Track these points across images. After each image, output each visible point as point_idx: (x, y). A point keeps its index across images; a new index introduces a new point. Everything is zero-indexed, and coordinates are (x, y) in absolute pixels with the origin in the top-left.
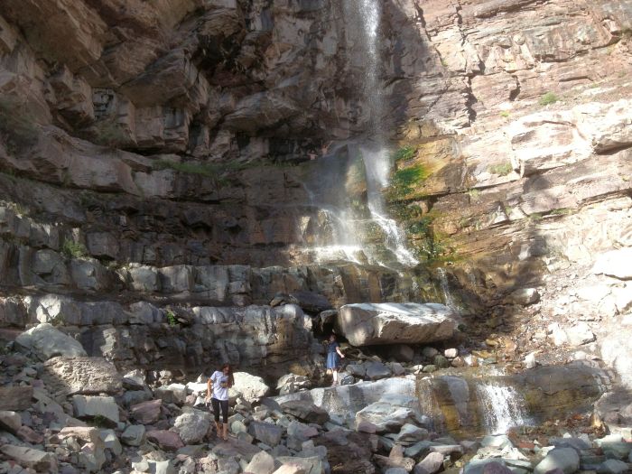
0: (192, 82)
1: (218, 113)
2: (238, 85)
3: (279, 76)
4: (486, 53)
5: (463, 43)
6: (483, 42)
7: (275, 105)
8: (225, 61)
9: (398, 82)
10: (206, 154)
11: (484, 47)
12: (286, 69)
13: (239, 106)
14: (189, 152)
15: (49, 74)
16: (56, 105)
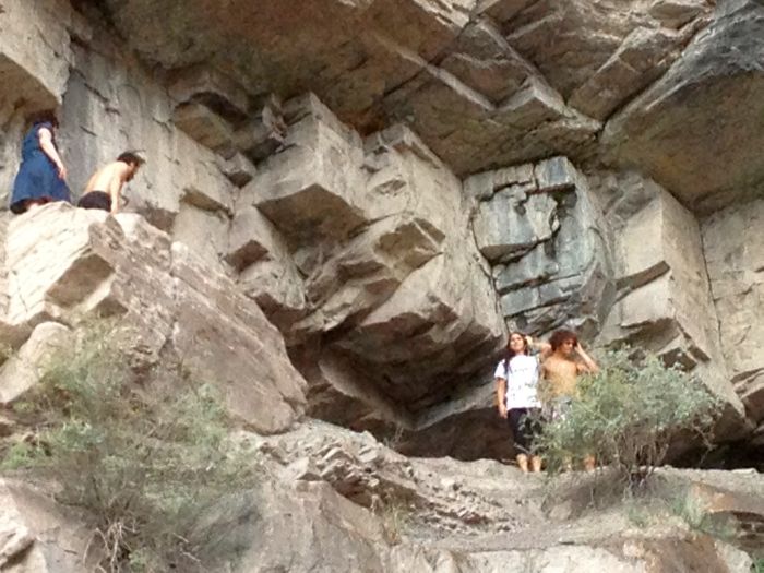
15: (244, 165)
16: (309, 313)
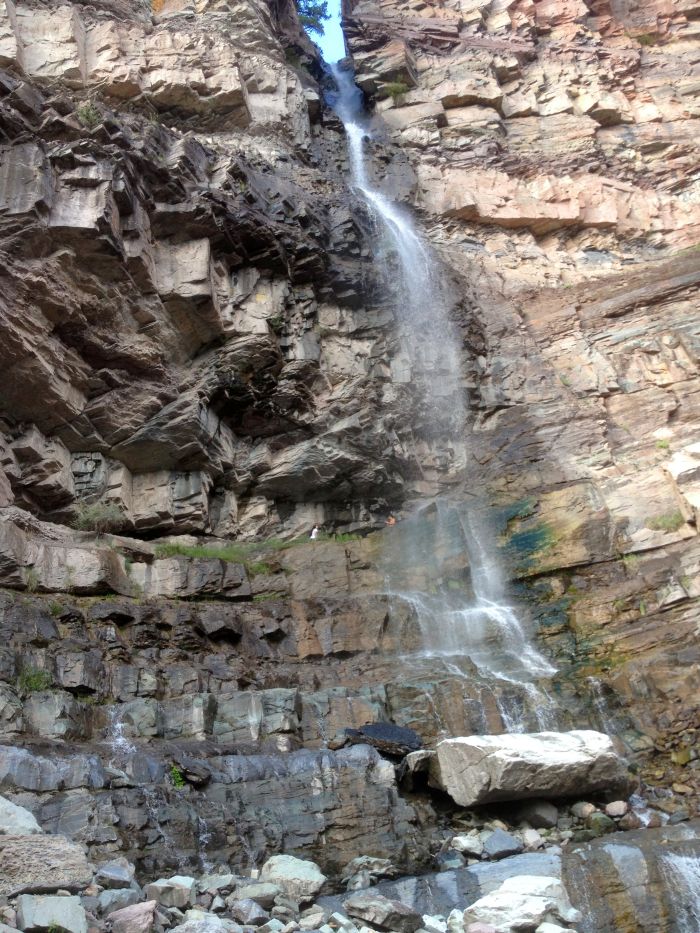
0: (212, 434)
1: (249, 473)
2: (276, 433)
3: (332, 417)
4: (625, 365)
5: (590, 353)
6: (619, 349)
7: (329, 456)
8: (256, 403)
9: (502, 412)
10: (233, 531)
11: (620, 355)
12: (342, 407)
13: (278, 461)
14: (208, 531)
15: (11, 438)
16: (21, 479)
